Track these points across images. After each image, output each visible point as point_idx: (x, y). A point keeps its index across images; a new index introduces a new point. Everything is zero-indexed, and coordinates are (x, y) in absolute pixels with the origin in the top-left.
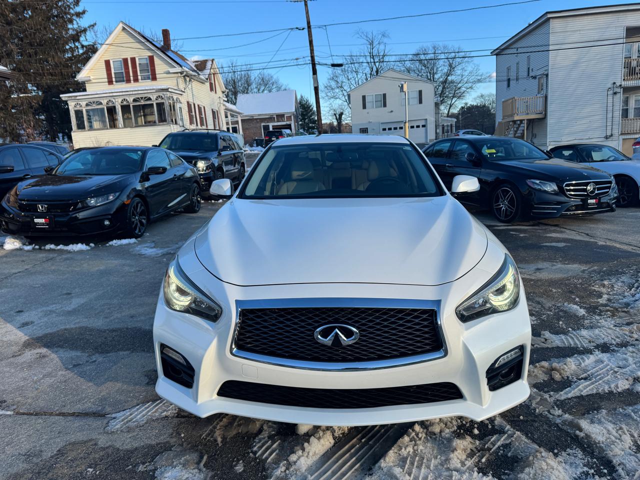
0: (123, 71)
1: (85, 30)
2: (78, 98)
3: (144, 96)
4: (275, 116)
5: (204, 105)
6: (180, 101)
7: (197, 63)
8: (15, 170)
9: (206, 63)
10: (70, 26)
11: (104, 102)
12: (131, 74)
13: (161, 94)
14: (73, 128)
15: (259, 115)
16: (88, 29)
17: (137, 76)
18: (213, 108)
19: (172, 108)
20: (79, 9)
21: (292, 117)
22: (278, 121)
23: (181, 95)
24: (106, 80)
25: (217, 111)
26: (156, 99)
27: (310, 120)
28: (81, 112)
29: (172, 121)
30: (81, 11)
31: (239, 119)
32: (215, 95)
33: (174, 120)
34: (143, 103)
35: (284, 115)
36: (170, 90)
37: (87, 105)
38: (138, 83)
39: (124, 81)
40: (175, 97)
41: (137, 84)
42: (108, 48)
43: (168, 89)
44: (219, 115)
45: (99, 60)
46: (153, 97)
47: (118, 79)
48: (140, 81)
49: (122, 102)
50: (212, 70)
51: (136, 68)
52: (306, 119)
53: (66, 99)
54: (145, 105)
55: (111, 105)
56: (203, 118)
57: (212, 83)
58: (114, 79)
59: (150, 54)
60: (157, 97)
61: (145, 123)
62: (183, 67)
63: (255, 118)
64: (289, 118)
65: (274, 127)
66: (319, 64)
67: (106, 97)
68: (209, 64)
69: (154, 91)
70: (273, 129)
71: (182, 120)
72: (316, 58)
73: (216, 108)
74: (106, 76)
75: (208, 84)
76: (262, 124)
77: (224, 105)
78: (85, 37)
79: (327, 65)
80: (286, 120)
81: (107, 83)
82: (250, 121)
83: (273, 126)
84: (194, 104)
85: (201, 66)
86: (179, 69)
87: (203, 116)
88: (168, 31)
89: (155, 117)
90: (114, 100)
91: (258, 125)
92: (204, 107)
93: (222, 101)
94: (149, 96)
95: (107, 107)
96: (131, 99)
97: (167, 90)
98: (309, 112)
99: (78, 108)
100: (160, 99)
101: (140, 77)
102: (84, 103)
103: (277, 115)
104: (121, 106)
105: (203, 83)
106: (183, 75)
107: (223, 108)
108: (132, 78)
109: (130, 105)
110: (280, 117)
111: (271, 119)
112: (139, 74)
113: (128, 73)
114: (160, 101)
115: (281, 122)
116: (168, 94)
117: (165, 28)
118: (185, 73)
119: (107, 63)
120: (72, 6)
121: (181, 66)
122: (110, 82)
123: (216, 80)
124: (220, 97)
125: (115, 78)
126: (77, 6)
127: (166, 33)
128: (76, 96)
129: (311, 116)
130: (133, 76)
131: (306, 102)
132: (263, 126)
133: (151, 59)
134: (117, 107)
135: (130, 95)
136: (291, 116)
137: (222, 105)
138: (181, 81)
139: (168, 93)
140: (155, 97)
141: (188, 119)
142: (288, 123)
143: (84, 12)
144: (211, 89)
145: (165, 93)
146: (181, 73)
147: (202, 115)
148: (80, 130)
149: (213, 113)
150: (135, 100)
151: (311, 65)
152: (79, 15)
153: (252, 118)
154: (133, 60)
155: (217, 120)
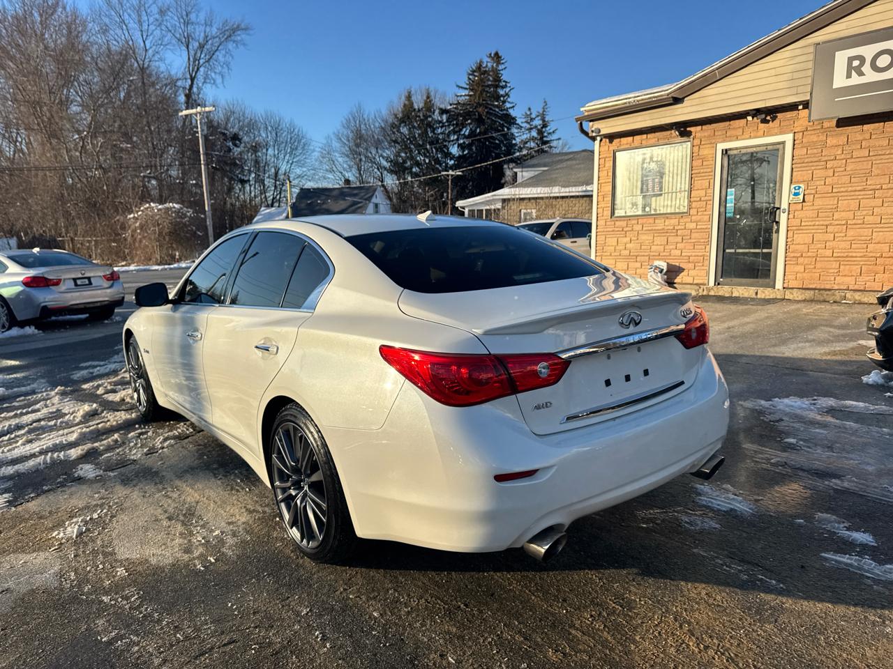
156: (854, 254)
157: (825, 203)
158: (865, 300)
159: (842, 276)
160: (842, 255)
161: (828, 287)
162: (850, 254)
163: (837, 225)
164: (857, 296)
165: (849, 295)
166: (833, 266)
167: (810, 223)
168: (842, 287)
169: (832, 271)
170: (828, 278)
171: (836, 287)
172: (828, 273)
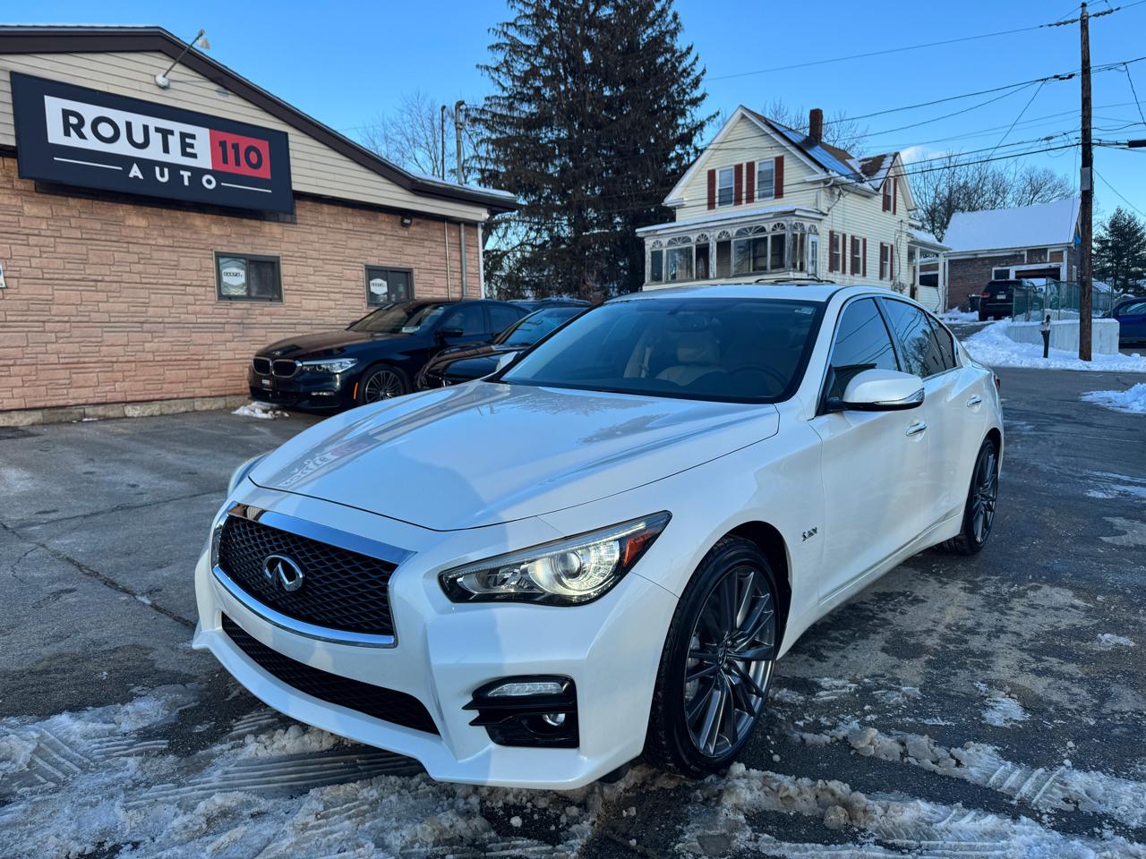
0: (733, 186)
1: (702, 125)
2: (658, 233)
3: (755, 225)
4: (1026, 253)
5: (864, 236)
6: (816, 231)
7: (865, 163)
8: (464, 334)
9: (883, 160)
10: (681, 121)
11: (694, 237)
12: (744, 189)
13: (782, 220)
14: (646, 278)
15: (989, 251)
16: (707, 122)
17: (753, 191)
18: (883, 240)
19: (799, 242)
20: (697, 93)
21: (1065, 254)
22: (1030, 263)
23: (820, 220)
24: (706, 201)
25: (892, 246)
26: (773, 230)
27: (1135, 258)
28: (660, 253)
29: (795, 266)
30: (699, 96)
31: (942, 261)
32: (892, 217)
33: (798, 264)
34: (752, 237)
35: (1046, 249)
36: (797, 213)
37: (670, 243)
38: (752, 204)
39: (730, 202)
40: (807, 225)
41: (751, 206)
42: (712, 155)
43: (794, 211)
44: (895, 253)
45: (700, 171)
46: (769, 226)
47: (723, 200)
48: (756, 200)
49: (719, 237)
50: (891, 170)
51: (753, 179)
52: (1124, 257)
53: (643, 235)
54: (754, 240)
55: (703, 241)
56: (858, 259)
57: (889, 197)
58: (717, 200)
59: (778, 154)
60: (775, 226)
61: (754, 270)
62: (830, 172)
63: (980, 256)
64: (1057, 256)
65: (1018, 274)
66: (1100, 145)
67: (698, 229)
68: (887, 163)
69: (771, 216)
70: (1016, 277)
71: (814, 263)
72: (1094, 132)
73: (889, 241)
74: (706, 196)
75: (879, 199)
76: (994, 269)
77: (909, 235)
78: (701, 135)
79: (1118, 144)
80: (1048, 260)
81: (706, 207)
82: (969, 263)
83: (1017, 272)
84: (844, 236)
85: (872, 166)
86: (821, 175)
87: (861, 256)
88: (821, 111)
89: (766, 261)
90: (708, 235)
91: (986, 269)
92: (865, 240)
93: (906, 227)
94: (763, 225)
95: (697, 246)
96: (733, 231)
97: (792, 213)
98: (1134, 243)
99: (657, 248)
100: (778, 230)
101: (756, 194)
102: (665, 241)
103: (1028, 251)
104: (718, 244)
105: (868, 197)
106: (829, 185)
107: (905, 240)
108: (744, 195)
109: (730, 242)
110: (1037, 253)
111: (1015, 258)
112: (756, 187)
113: (739, 188)
114: (779, 232)
115: (1037, 263)
116: (794, 220)
117: (815, 108)
118: (832, 182)
119: (711, 174)
120: (688, 90)
121: (826, 170)
122: (711, 205)
123: (898, 189)
124: (902, 221)
125: (720, 197)
126: (695, 89)
127: (816, 116)
128: (657, 230)
129: (1138, 252)
130: (747, 192)
131: (1129, 223)
132: (996, 271)
133: (779, 162)
134: (711, 245)
135: (732, 224)
136: (1062, 252)
137: (904, 235)
138: (823, 195)
139: (794, 218)
140: (772, 225)
141: (828, 261)
142: (1053, 265)
143: (703, 97)
144: (886, 207)
145: (788, 218)
146: (825, 182)
147: (858, 253)
148: (655, 282)
149: (883, 249)
150: (739, 233)
151: (1080, 147)
152: (695, 102)
153: (974, 257)
154: (751, 166)
155: (889, 262)
156: (87, 360)
157: (37, 292)
158: (111, 414)
159: (76, 387)
160: (71, 360)
161: (61, 403)
162: (82, 360)
163: (58, 322)
164: (100, 411)
165: (89, 410)
166: (63, 376)
167: (19, 318)
168: (80, 401)
169: (64, 382)
170: (60, 392)
171: (72, 402)
172: (57, 384)
